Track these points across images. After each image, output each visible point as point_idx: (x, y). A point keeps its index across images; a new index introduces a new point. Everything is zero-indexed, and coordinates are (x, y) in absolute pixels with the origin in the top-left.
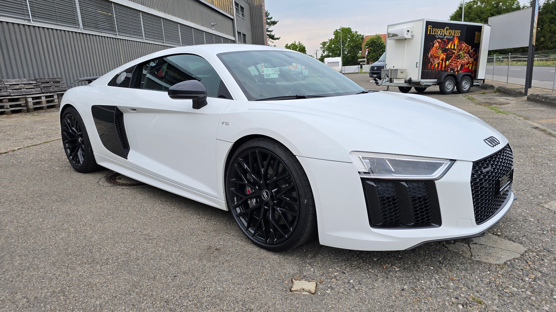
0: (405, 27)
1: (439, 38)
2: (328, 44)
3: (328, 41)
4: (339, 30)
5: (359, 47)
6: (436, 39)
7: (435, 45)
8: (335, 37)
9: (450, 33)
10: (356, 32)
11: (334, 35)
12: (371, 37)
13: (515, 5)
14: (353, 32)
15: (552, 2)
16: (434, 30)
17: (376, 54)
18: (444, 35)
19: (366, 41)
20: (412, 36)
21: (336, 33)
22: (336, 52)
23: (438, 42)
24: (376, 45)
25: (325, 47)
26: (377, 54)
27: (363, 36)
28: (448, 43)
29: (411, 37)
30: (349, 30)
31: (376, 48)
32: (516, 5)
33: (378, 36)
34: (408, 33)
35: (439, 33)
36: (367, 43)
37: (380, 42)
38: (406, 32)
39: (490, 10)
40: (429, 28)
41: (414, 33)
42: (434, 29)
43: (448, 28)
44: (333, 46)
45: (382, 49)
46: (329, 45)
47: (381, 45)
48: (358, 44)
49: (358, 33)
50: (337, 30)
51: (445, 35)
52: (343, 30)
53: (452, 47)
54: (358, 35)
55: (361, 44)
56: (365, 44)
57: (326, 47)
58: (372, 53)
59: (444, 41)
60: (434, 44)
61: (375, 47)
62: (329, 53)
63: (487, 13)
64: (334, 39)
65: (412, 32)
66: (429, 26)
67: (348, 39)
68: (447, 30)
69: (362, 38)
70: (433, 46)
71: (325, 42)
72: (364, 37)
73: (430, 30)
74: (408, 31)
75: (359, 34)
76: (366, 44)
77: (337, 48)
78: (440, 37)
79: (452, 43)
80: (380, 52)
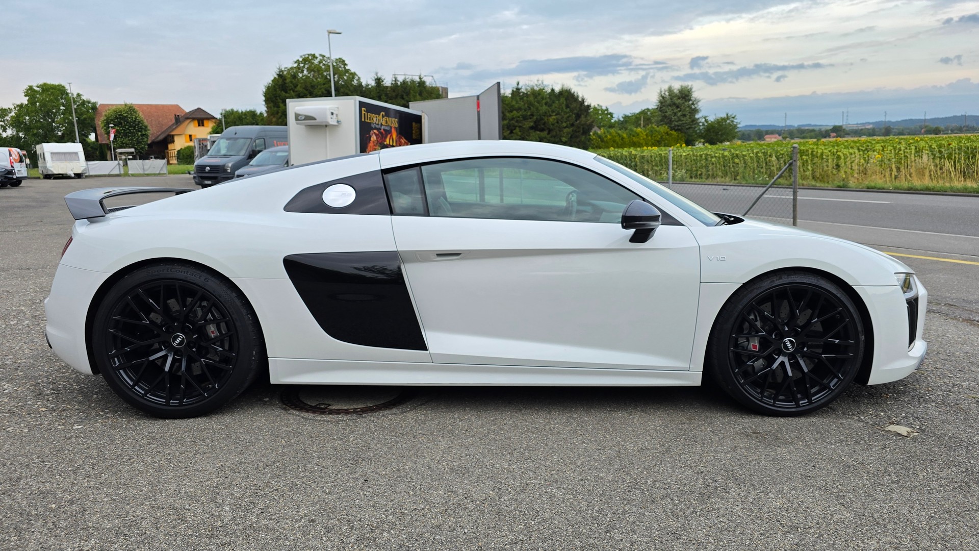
0: (328, 107)
1: (375, 128)
2: (13, 114)
3: (12, 107)
4: (37, 87)
5: (89, 123)
6: (373, 129)
7: (372, 139)
8: (28, 101)
9: (386, 121)
10: (79, 95)
11: (26, 96)
12: (115, 107)
13: (355, 81)
14: (70, 95)
15: (401, 83)
16: (369, 116)
17: (129, 140)
18: (380, 123)
19: (104, 114)
20: (338, 122)
21: (30, 92)
22: (35, 131)
23: (375, 133)
24: (127, 123)
25: (7, 120)
26: (132, 140)
27: (94, 105)
28: (386, 137)
29: (336, 124)
30: (60, 91)
31: (128, 129)
32: (357, 80)
33: (130, 107)
34: (332, 116)
35: (375, 119)
36: (108, 118)
37: (136, 118)
38: (329, 116)
39: (324, 84)
40: (363, 112)
41: (340, 118)
42: (369, 114)
43: (384, 113)
44: (27, 118)
45: (140, 132)
46: (18, 115)
47: (139, 124)
48: (85, 119)
49: (84, 98)
50: (31, 88)
51: (382, 125)
52: (46, 88)
53: (391, 144)
54: (83, 100)
55: (93, 119)
56: (104, 120)
57: (9, 119)
58: (122, 138)
59: (381, 133)
60: (370, 137)
61: (127, 127)
62: (17, 132)
63: (320, 89)
64: (26, 105)
65: (337, 115)
66: (363, 109)
67: (62, 108)
68: (383, 117)
69: (94, 108)
70: (370, 140)
71: (5, 109)
72: (98, 106)
73: (365, 114)
74: (332, 114)
75: (86, 100)
76: (107, 120)
77: (39, 124)
78: (377, 126)
79: (390, 136)
80: (139, 137)
